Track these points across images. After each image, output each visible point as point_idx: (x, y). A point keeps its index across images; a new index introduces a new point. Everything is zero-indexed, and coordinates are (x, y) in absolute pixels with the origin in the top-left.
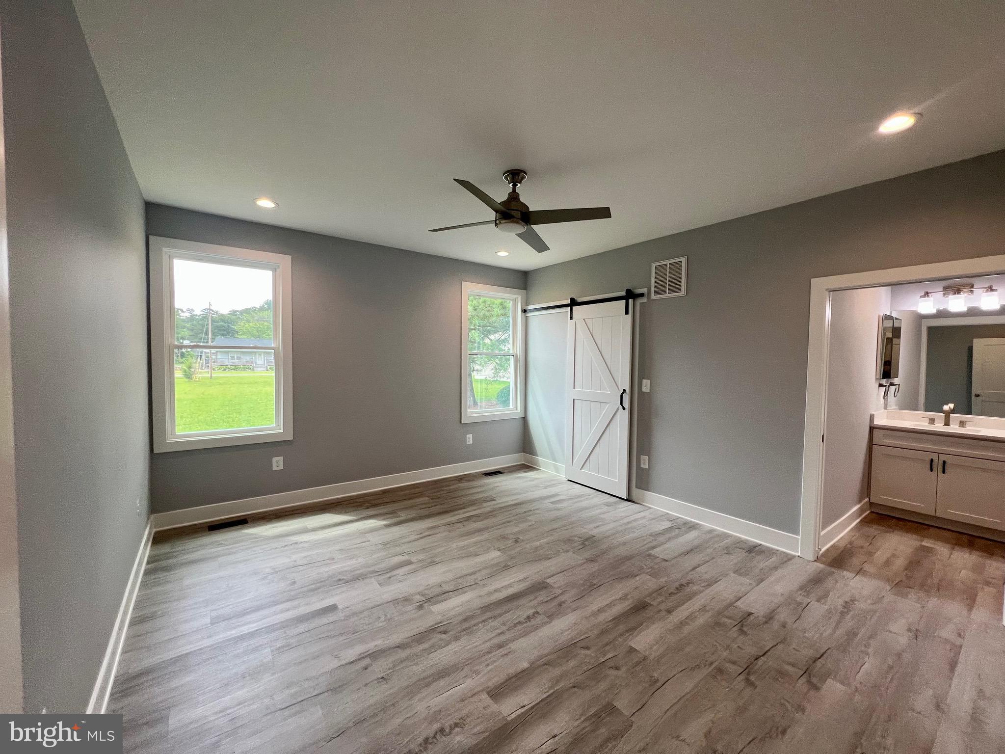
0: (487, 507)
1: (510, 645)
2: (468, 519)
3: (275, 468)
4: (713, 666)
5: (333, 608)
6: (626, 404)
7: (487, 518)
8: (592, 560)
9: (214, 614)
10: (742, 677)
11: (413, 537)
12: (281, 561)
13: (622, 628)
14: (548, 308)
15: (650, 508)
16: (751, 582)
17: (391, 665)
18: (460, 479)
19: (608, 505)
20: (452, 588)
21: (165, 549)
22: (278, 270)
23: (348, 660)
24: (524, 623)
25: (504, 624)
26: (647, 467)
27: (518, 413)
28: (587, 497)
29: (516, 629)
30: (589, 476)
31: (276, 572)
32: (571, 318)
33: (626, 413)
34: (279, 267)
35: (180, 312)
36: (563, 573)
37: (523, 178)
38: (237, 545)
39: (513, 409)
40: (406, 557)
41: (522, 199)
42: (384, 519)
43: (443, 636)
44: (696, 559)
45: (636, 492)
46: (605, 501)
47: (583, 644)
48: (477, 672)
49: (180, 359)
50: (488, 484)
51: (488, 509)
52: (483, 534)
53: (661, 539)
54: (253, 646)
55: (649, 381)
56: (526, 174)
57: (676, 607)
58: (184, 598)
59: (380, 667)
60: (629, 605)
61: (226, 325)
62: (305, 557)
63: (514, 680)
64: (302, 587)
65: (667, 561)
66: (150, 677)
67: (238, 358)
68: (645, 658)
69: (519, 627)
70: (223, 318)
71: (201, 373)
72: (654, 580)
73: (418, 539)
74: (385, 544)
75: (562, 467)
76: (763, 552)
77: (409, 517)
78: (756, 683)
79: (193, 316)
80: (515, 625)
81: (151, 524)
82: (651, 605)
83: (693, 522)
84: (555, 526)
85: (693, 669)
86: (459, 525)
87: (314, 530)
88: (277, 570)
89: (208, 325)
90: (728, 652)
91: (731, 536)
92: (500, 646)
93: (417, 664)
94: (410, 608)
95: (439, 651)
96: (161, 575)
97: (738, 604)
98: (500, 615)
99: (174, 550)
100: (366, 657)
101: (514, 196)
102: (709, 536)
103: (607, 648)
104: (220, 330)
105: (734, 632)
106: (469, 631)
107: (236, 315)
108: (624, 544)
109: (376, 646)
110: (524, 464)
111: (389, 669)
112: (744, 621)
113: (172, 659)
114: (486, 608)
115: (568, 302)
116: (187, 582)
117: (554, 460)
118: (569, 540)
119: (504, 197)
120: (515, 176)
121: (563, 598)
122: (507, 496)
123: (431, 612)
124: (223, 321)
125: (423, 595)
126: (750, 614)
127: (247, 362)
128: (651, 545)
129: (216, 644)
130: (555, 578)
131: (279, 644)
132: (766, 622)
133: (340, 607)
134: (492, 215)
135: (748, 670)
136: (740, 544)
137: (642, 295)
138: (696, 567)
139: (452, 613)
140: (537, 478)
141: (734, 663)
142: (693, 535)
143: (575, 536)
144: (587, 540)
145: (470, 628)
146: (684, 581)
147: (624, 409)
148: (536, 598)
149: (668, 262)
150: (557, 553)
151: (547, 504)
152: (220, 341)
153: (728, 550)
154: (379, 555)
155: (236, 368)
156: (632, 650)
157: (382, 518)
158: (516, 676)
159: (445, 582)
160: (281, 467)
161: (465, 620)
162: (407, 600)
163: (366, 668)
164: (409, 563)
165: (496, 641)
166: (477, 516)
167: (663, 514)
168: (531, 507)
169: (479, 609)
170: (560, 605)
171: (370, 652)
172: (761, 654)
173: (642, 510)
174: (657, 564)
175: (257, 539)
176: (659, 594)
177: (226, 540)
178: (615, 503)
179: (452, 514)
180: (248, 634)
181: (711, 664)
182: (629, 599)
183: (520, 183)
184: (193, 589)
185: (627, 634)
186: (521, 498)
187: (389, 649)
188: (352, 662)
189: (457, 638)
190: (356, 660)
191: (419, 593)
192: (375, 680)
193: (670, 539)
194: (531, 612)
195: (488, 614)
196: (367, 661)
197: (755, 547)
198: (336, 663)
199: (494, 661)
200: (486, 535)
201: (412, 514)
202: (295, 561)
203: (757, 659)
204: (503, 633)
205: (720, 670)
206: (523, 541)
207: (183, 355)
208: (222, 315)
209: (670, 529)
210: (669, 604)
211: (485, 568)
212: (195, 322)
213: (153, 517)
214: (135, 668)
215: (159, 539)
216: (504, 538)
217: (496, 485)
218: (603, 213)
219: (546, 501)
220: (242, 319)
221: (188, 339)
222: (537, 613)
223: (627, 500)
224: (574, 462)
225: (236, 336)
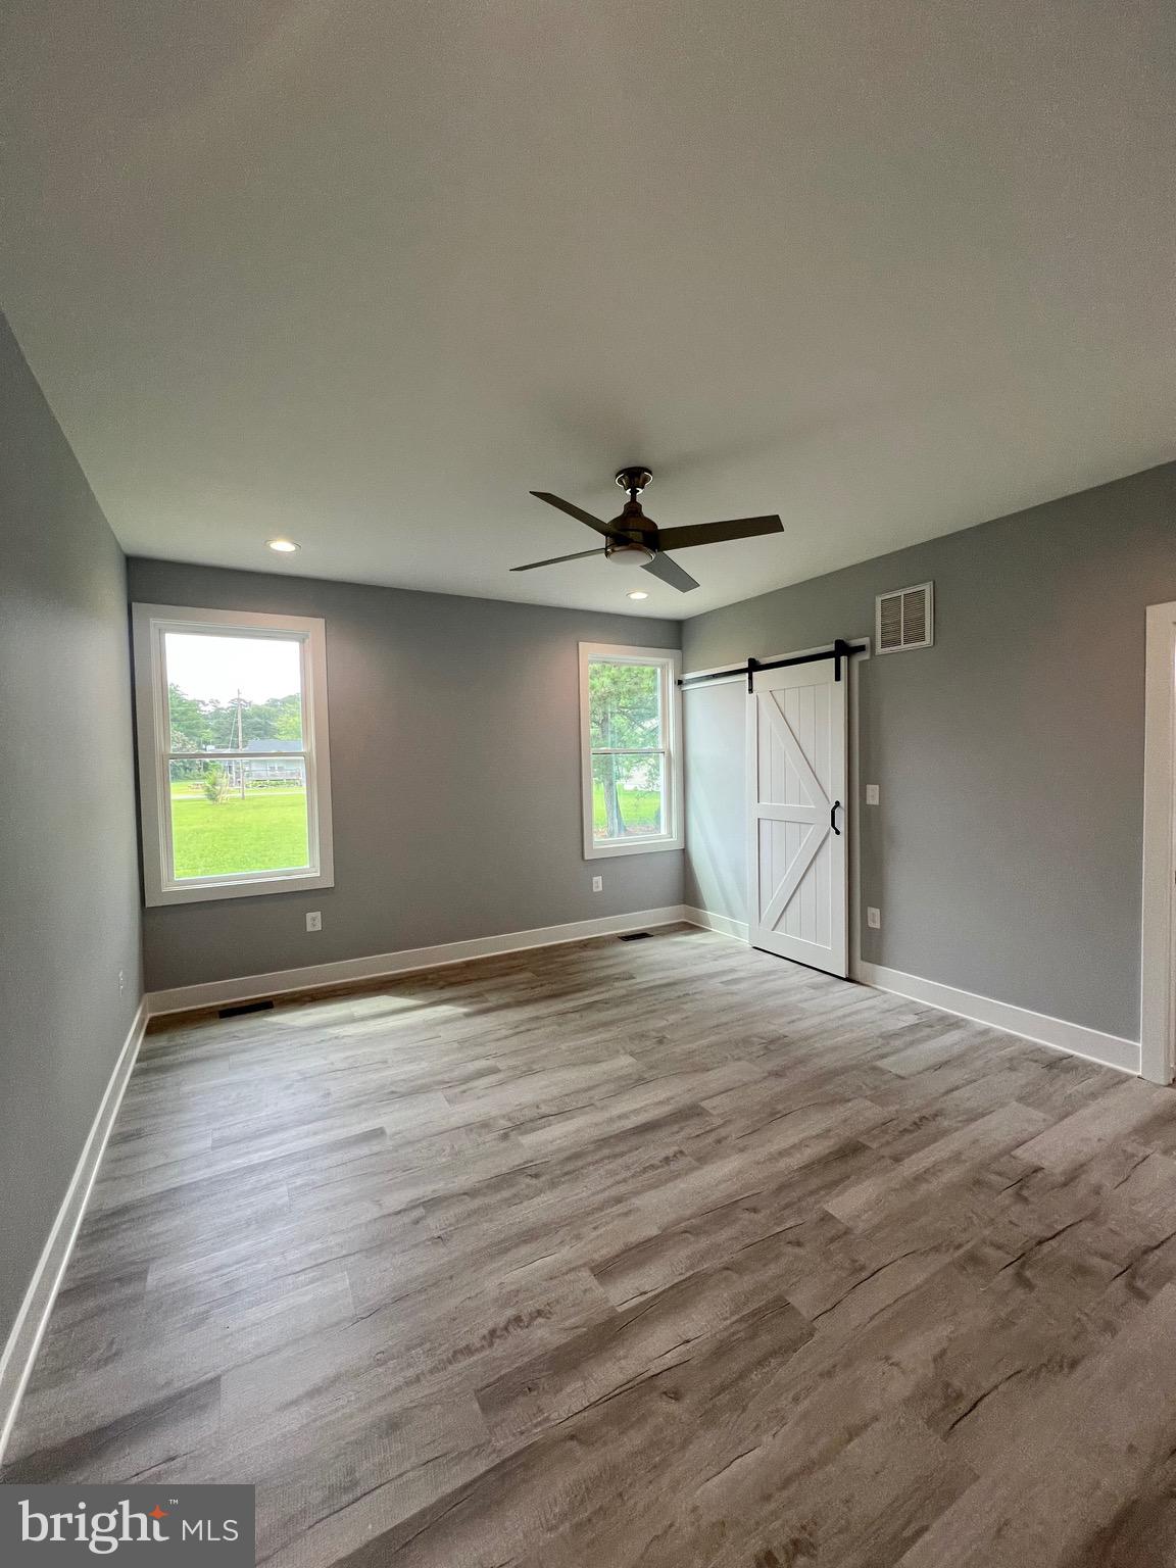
0: (619, 989)
1: (633, 1200)
2: (590, 1006)
3: (309, 928)
4: (961, 1251)
5: (378, 1133)
6: (841, 825)
7: (617, 1006)
8: (778, 1074)
9: (217, 1135)
10: (1010, 1270)
11: (504, 1032)
12: (313, 1063)
13: (814, 1183)
14: (715, 676)
15: (884, 993)
16: (1048, 1117)
17: (453, 1220)
18: (584, 945)
19: (815, 987)
20: (555, 1110)
21: (161, 1041)
22: (307, 641)
23: (391, 1210)
24: (658, 1167)
25: (628, 1168)
26: (877, 925)
27: (674, 841)
28: (781, 974)
29: (646, 1175)
30: (786, 940)
31: (305, 1079)
32: (751, 690)
33: (842, 840)
34: (307, 636)
35: (201, 705)
36: (729, 1093)
37: (646, 480)
38: (255, 1039)
39: (665, 836)
40: (490, 1063)
41: (647, 512)
42: (464, 1005)
43: (534, 1182)
44: (955, 1076)
45: (862, 968)
46: (810, 981)
47: (746, 1204)
48: (578, 1237)
49: (202, 773)
50: (623, 954)
51: (623, 992)
52: (610, 1031)
53: (898, 1043)
54: (264, 1182)
55: (877, 786)
56: (650, 473)
57: (909, 1154)
58: (179, 1111)
59: (435, 1223)
60: (829, 1147)
61: (263, 721)
62: (347, 1058)
63: (633, 1251)
64: (338, 1102)
65: (902, 1078)
66: (126, 1218)
67: (280, 769)
68: (847, 1231)
69: (650, 1174)
70: (259, 712)
71: (229, 792)
72: (878, 1109)
73: (512, 1035)
74: (463, 1043)
75: (744, 925)
76: (1075, 1068)
77: (501, 1002)
78: (1034, 1281)
79: (218, 710)
80: (645, 1170)
81: (145, 1006)
82: (868, 1148)
83: (957, 1017)
84: (724, 1019)
85: (926, 1253)
86: (577, 1015)
87: (363, 1019)
88: (308, 1075)
89: (236, 722)
90: (991, 1228)
91: (1020, 1040)
92: (618, 1200)
93: (491, 1220)
94: (489, 1137)
95: (525, 1204)
96: (153, 1078)
97: (1018, 1152)
98: (622, 1154)
99: (173, 1043)
100: (418, 1205)
101: (633, 509)
102: (978, 1040)
103: (786, 1212)
104: (255, 729)
105: (1005, 1198)
106: (572, 1175)
107: (276, 706)
108: (834, 1049)
109: (434, 1191)
110: (685, 923)
111: (450, 1225)
112: (1025, 1181)
113: (157, 1194)
114: (603, 1142)
115: (745, 665)
116: (186, 1089)
117: (732, 916)
118: (746, 1041)
119: (619, 511)
120: (634, 476)
121: (723, 1132)
122: (652, 971)
123: (520, 1145)
124: (259, 716)
125: (510, 1120)
126: (1038, 1170)
127: (292, 774)
128: (880, 1051)
129: (216, 1176)
130: (716, 1101)
131: (299, 1181)
132: (1065, 1185)
133: (388, 1131)
134: (600, 540)
135: (1023, 1259)
136: (1035, 1055)
137: (862, 648)
138: (952, 1090)
139: (551, 1148)
140: (704, 945)
141: (999, 1247)
142: (952, 1038)
143: (755, 1036)
144: (772, 1042)
145: (574, 1171)
146: (926, 1112)
147: (838, 832)
148: (682, 1129)
149: (901, 593)
150: (724, 1061)
151: (715, 983)
152: (256, 745)
153: (1012, 1065)
154: (452, 1057)
155: (277, 783)
156: (827, 1218)
157: (462, 1002)
158: (637, 1246)
159: (544, 1101)
160: (319, 927)
161: (569, 1159)
162: (485, 1125)
163: (417, 1222)
164: (494, 1071)
165: (614, 1192)
166: (605, 1002)
167: (903, 1002)
168: (690, 989)
169: (592, 1143)
170: (719, 1141)
171: (426, 1199)
172: (1050, 1235)
173: (871, 995)
174: (885, 1083)
175: (282, 1029)
176: (882, 1131)
177: (242, 1031)
178: (828, 984)
179: (564, 999)
180: (259, 1164)
181: (959, 1246)
182: (830, 1138)
183: (642, 488)
184: (193, 1099)
185: (822, 1193)
186: (675, 975)
187: (452, 1196)
188: (399, 1212)
189: (553, 1184)
190: (405, 1210)
191: (504, 1116)
192: (429, 1240)
193: (912, 1043)
194: (670, 1151)
195: (606, 1152)
196: (420, 1212)
197: (1061, 1059)
198: (375, 1212)
199: (607, 1223)
200: (614, 1032)
201: (506, 998)
202: (332, 1064)
203: (1040, 1243)
204: (625, 1180)
205: (973, 1259)
206: (672, 1041)
207: (206, 767)
208: (257, 707)
209: (912, 1028)
210: (899, 1147)
211: (607, 1082)
212: (221, 720)
213: (147, 996)
214: (111, 1203)
215: (156, 1027)
216: (643, 1036)
217: (639, 954)
218: (771, 524)
219: (712, 982)
220: (284, 712)
221: (213, 744)
222: (681, 1152)
223: (849, 980)
224: (762, 918)
225: (277, 736)
